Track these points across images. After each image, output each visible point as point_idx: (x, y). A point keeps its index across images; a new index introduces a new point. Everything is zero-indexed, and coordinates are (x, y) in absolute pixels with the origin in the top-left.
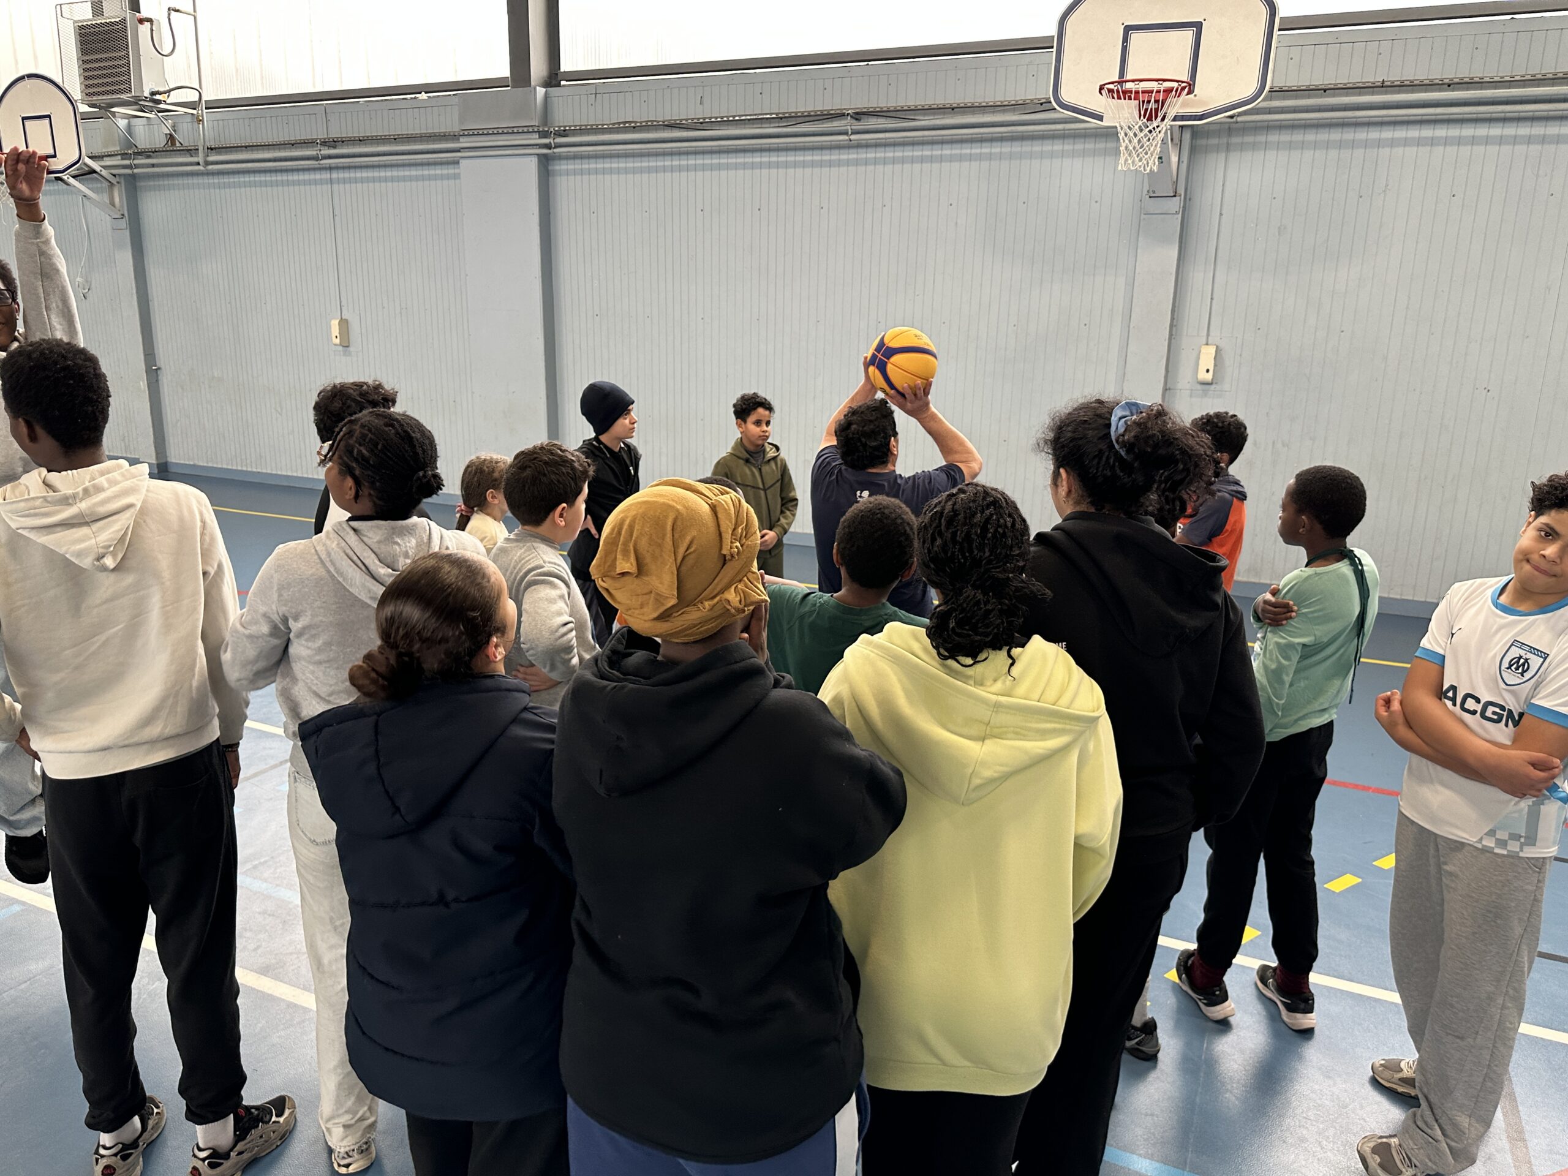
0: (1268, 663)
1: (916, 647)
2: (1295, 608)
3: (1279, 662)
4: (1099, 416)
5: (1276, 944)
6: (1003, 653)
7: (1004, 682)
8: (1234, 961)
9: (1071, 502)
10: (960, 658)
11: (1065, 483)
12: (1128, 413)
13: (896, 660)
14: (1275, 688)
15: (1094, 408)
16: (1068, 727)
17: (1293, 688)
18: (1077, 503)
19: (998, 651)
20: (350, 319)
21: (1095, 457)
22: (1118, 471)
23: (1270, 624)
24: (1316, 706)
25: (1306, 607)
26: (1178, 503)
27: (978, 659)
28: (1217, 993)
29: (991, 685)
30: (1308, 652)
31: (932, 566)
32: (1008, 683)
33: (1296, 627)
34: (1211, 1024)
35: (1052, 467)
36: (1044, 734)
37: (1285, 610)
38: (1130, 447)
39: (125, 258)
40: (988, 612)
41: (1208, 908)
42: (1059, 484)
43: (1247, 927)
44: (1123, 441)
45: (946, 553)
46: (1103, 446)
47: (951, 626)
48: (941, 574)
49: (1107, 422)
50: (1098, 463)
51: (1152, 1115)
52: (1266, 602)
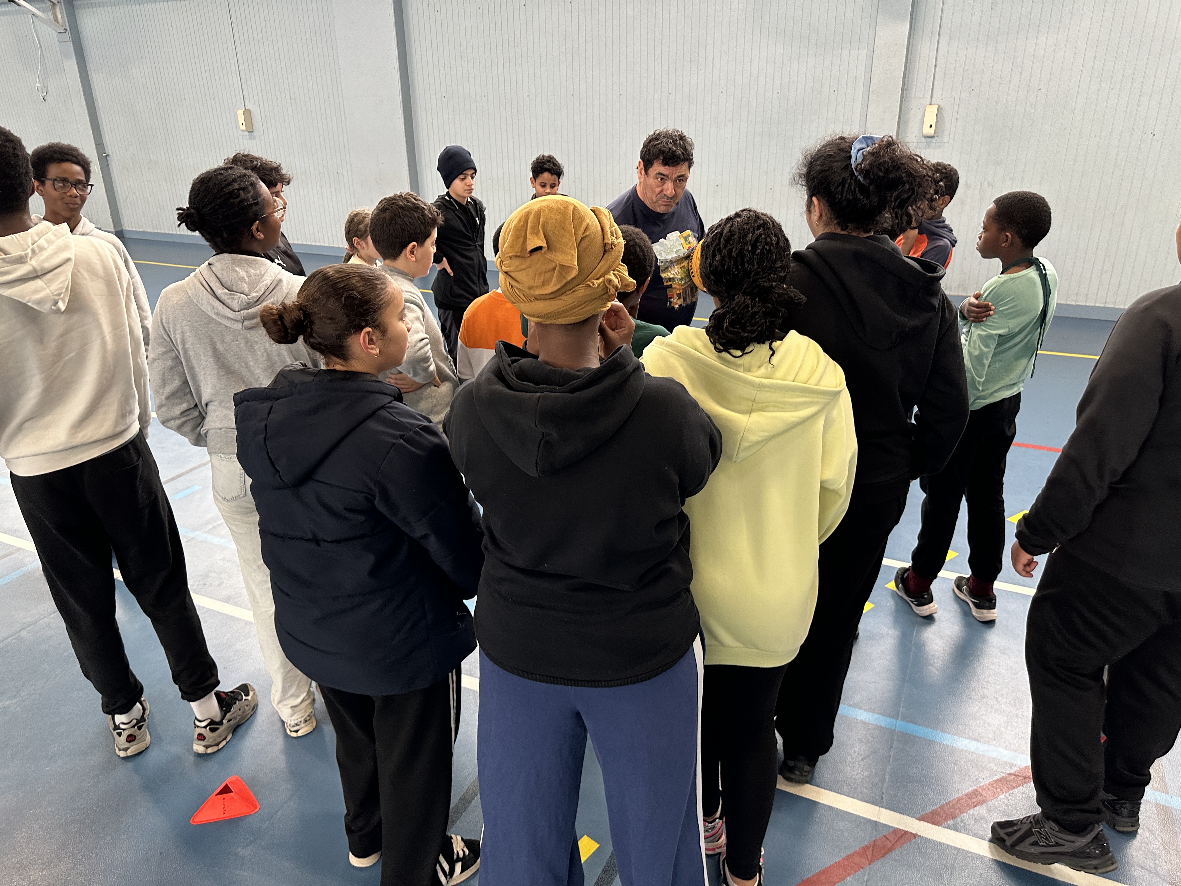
0: (972, 350)
1: (699, 344)
2: (993, 308)
3: (981, 349)
4: (841, 150)
5: (971, 561)
6: (766, 346)
7: (767, 368)
8: (939, 574)
9: (822, 224)
10: (732, 351)
11: (817, 208)
12: (864, 146)
13: (684, 356)
14: (977, 369)
15: (838, 144)
16: (816, 400)
17: (990, 368)
18: (827, 225)
19: (762, 345)
20: (252, 110)
21: (838, 186)
22: (858, 195)
23: (973, 321)
24: (1007, 381)
25: (1003, 305)
26: (905, 218)
27: (745, 352)
28: (926, 596)
29: (756, 371)
30: (1003, 340)
31: (712, 277)
32: (769, 369)
33: (994, 322)
34: (919, 619)
35: (806, 197)
36: (797, 407)
37: (985, 309)
38: (866, 173)
39: (72, 65)
40: (755, 313)
41: (921, 537)
42: (813, 211)
43: (949, 551)
44: (860, 169)
45: (723, 266)
46: (846, 175)
47: (725, 326)
48: (719, 284)
49: (849, 155)
50: (842, 190)
51: (874, 682)
52: (971, 304)
